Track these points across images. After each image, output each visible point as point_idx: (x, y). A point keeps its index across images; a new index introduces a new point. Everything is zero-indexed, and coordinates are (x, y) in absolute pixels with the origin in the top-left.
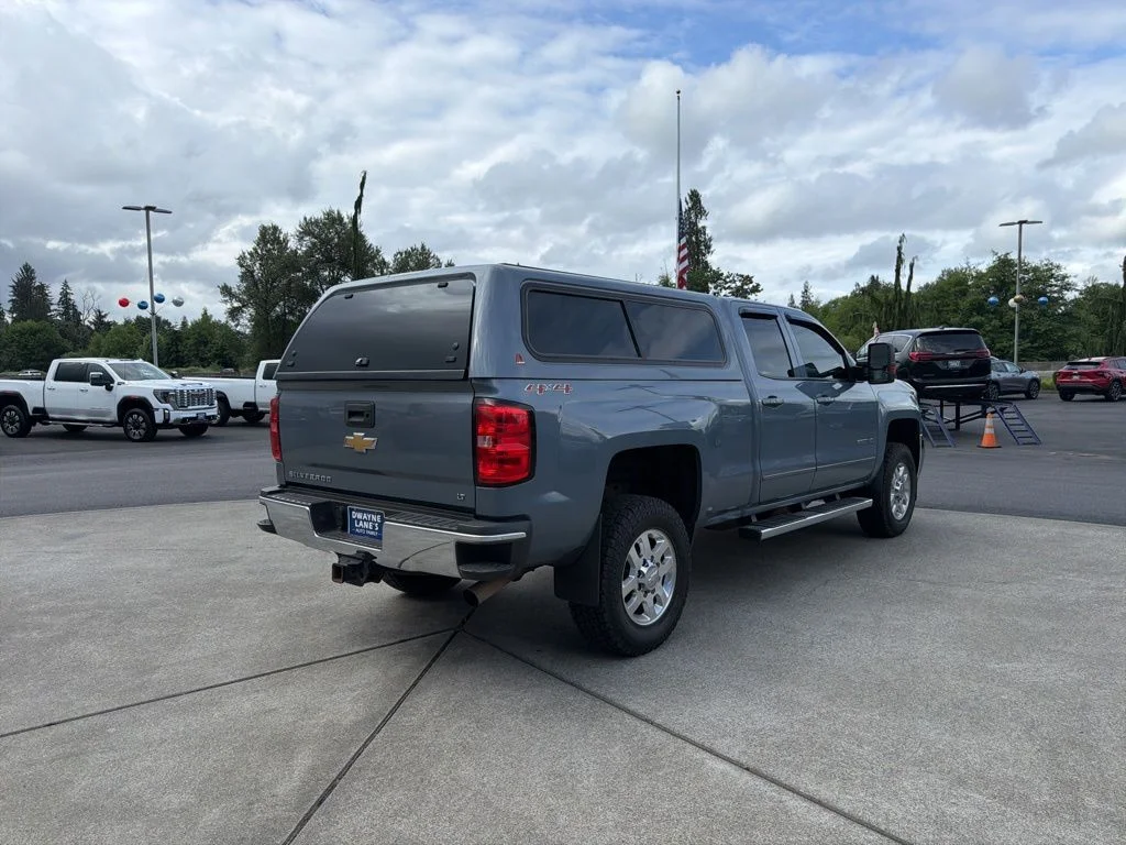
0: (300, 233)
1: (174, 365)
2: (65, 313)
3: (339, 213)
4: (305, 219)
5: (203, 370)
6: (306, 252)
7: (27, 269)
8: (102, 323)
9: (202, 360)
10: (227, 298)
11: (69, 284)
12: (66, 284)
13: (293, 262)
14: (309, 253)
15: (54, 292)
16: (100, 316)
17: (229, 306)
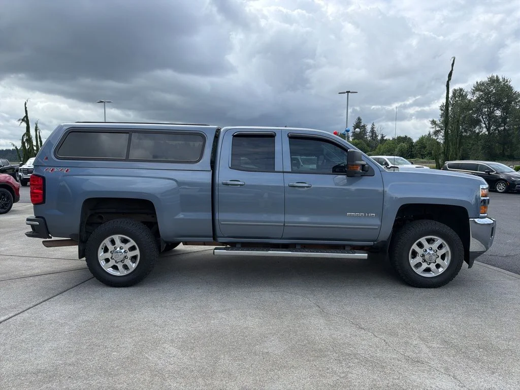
0: (474, 90)
1: (409, 157)
2: (372, 136)
3: (497, 77)
4: (477, 83)
5: (422, 160)
6: (475, 100)
7: (359, 119)
8: (383, 140)
9: (422, 155)
10: (434, 126)
11: (374, 124)
12: (373, 124)
13: (468, 106)
14: (478, 100)
15: (369, 128)
16: (383, 137)
17: (434, 130)
